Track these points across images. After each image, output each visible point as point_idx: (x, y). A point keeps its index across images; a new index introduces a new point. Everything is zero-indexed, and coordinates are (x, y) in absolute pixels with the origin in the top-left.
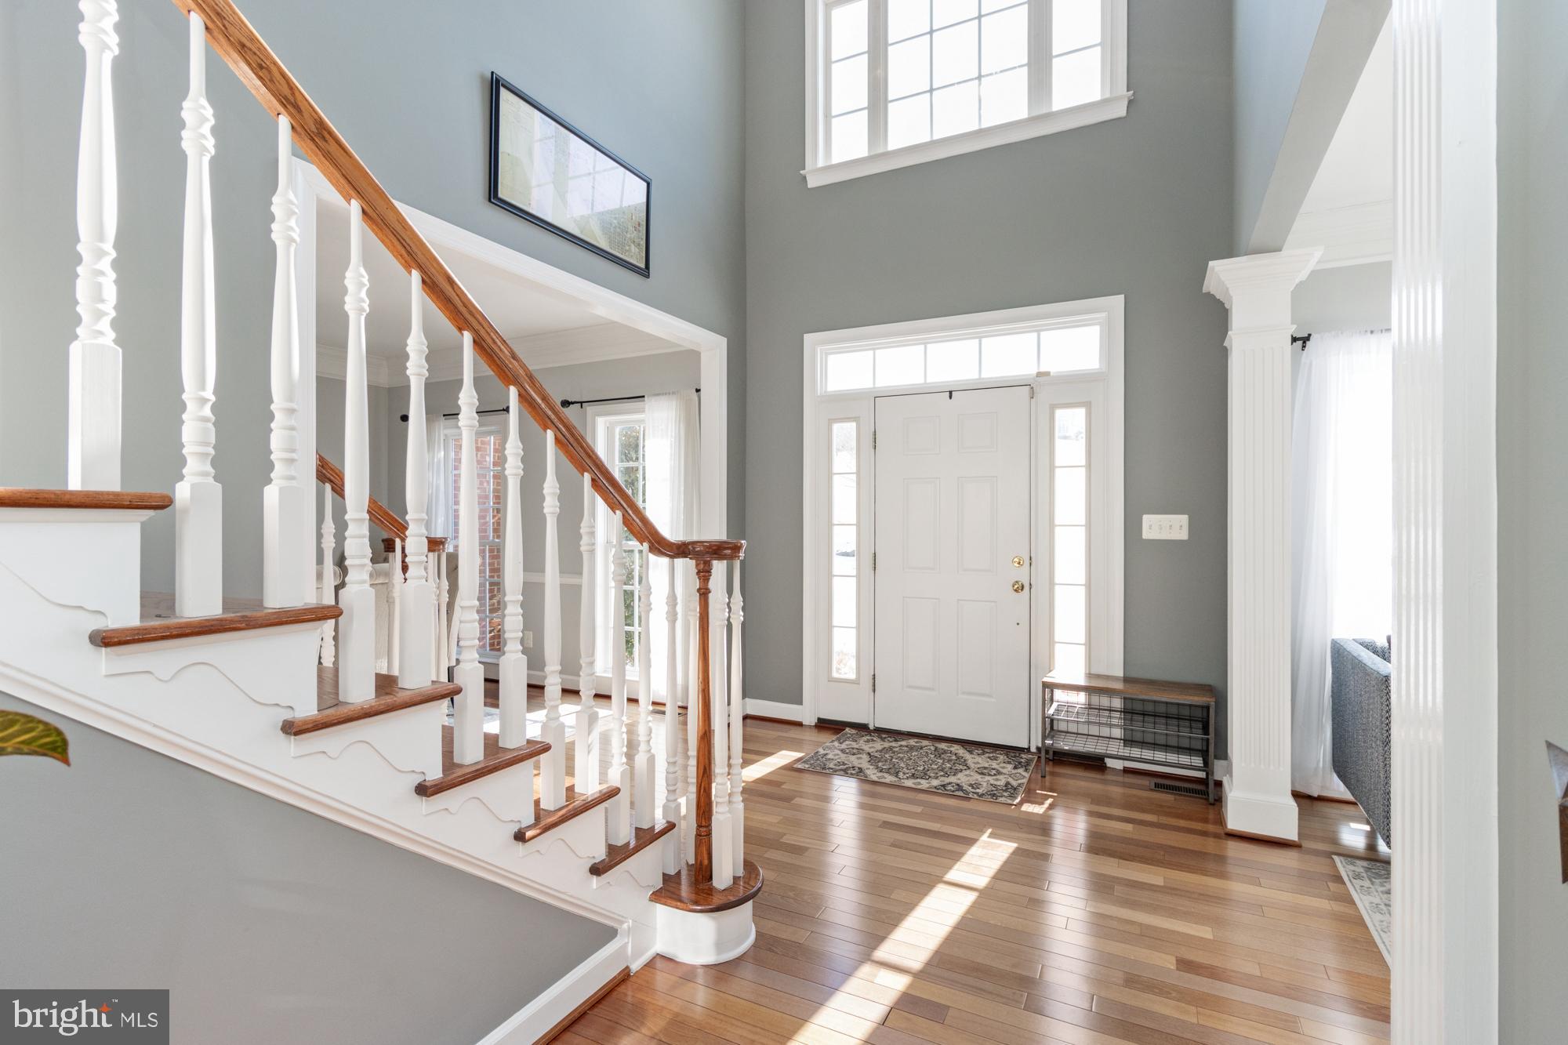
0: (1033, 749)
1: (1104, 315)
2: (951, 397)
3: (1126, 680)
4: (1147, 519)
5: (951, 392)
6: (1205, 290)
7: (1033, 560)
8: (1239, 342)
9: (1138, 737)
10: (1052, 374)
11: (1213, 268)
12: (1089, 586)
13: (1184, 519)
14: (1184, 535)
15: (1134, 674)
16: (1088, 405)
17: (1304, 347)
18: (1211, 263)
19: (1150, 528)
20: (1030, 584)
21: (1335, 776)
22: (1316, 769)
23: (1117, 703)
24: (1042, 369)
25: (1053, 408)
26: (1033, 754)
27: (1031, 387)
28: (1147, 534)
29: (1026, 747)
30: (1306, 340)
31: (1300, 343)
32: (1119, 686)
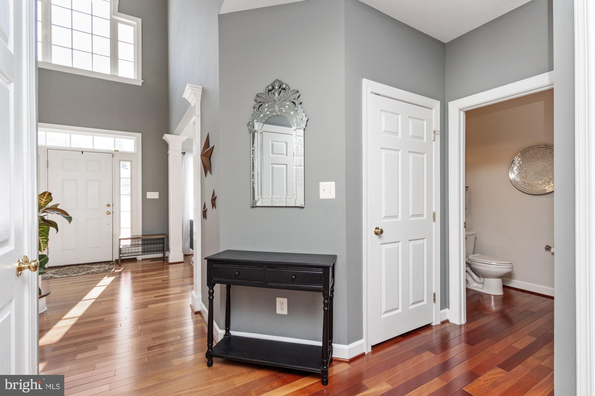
0: (114, 260)
1: (136, 137)
2: (82, 153)
3: (142, 235)
4: (148, 193)
5: (82, 152)
6: (163, 138)
7: (114, 205)
8: (171, 152)
9: (146, 250)
10: (119, 151)
11: (165, 136)
12: (132, 212)
13: (157, 193)
14: (157, 197)
15: (145, 234)
16: (131, 161)
17: (184, 155)
18: (165, 134)
19: (149, 195)
20: (113, 212)
21: (191, 249)
22: (187, 248)
23: (140, 242)
24: (116, 149)
25: (120, 161)
26: (114, 262)
27: (113, 154)
28: (148, 197)
29: (112, 260)
30: (184, 153)
31: (183, 154)
32: (141, 236)
